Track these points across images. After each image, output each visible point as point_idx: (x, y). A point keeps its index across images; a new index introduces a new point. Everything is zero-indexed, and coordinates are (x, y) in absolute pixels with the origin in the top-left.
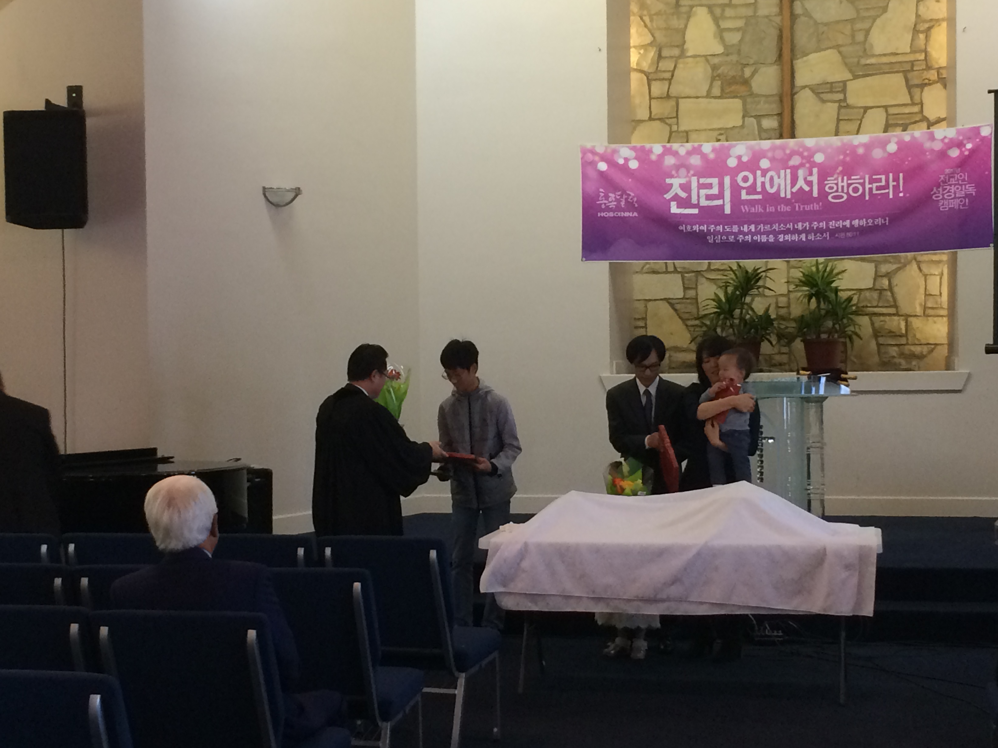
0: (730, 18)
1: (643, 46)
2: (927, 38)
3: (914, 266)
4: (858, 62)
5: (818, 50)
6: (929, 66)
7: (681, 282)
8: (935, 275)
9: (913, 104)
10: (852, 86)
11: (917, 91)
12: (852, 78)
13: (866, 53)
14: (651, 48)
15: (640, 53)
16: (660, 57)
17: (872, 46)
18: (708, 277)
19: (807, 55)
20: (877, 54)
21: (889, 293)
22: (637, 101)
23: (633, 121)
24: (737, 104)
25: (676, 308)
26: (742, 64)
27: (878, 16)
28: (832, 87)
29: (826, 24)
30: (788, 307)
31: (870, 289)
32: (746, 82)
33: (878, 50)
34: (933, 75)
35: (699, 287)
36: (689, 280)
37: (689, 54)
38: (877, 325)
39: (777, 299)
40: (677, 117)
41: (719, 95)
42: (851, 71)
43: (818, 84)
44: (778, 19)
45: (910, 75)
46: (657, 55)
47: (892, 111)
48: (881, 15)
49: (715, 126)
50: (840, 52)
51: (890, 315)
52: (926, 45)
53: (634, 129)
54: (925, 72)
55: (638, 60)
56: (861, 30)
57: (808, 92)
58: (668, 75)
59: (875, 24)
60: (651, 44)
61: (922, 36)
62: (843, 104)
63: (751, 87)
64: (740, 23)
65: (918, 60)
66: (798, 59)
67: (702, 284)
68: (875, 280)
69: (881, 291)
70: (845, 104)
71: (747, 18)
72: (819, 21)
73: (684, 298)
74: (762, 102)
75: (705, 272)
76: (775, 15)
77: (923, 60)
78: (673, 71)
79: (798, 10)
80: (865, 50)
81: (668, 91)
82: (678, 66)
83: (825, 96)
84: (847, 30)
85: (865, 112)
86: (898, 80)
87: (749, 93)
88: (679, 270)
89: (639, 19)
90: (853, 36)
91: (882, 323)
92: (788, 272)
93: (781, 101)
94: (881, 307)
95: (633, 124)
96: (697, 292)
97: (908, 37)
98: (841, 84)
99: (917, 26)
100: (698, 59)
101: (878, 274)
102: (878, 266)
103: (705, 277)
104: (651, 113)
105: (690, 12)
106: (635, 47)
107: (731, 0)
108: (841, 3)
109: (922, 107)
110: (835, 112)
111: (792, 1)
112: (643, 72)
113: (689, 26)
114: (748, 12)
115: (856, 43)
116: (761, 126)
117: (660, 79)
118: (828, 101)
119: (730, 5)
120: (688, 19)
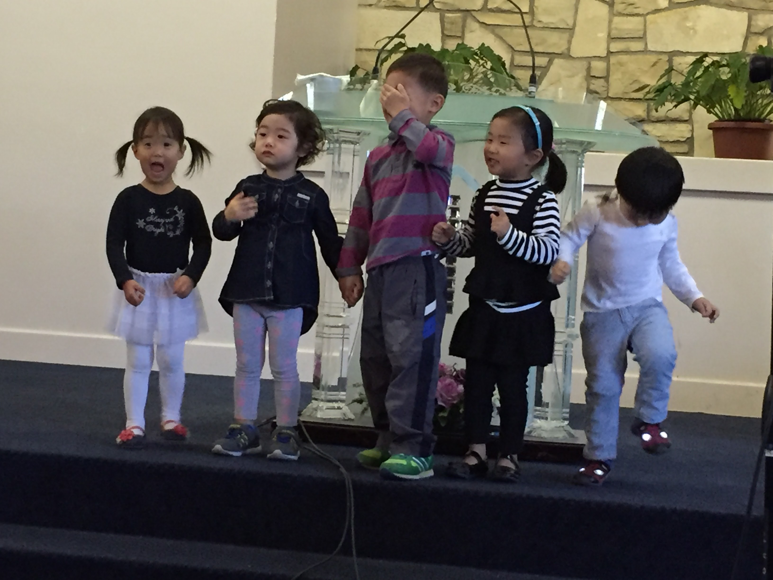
7: (439, 25)
18: (481, 21)
30: (606, 78)
31: (737, 53)
36: (452, 23)
39: (590, 64)
67: (471, 31)
75: (479, 12)
88: (437, 5)
92: (610, 22)
101: (753, 30)
102: (754, 17)
103: (478, 21)
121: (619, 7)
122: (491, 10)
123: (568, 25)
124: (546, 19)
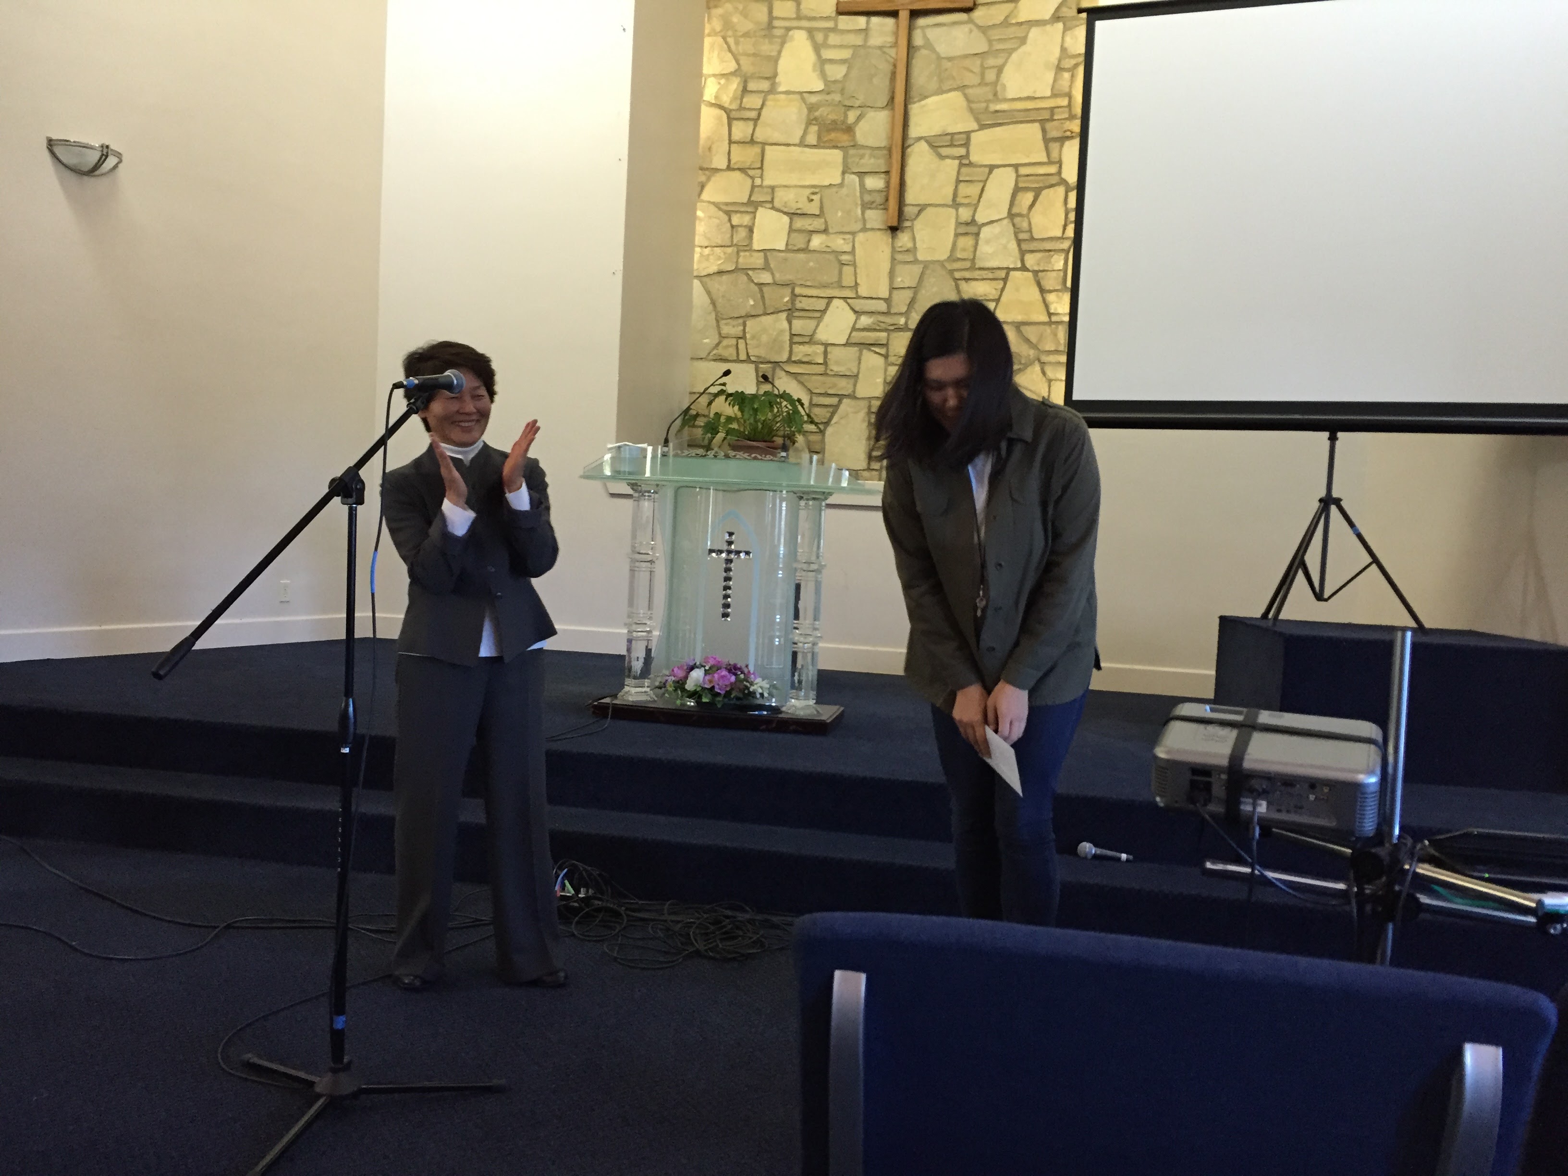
0: (835, 47)
1: (724, 74)
2: (1073, 78)
3: (1037, 368)
4: (987, 107)
5: (940, 91)
6: (1073, 113)
7: (755, 373)
9: (1050, 163)
10: (977, 138)
11: (1054, 146)
12: (977, 128)
13: (997, 97)
14: (734, 78)
15: (719, 83)
16: (745, 91)
17: (1004, 87)
18: (787, 370)
19: (926, 97)
20: (1010, 97)
22: (713, 143)
23: (705, 169)
24: (836, 155)
26: (845, 106)
27: (1015, 49)
29: (950, 59)
32: (849, 130)
33: (1012, 92)
34: (1076, 126)
36: (765, 372)
37: (781, 89)
40: (761, 168)
41: (816, 144)
42: (977, 120)
43: (936, 136)
44: (892, 52)
45: (1048, 126)
46: (741, 88)
47: (1023, 171)
48: (1019, 47)
49: (807, 183)
50: (966, 96)
52: (1071, 87)
53: (709, 179)
54: (1068, 123)
55: (717, 92)
56: (993, 67)
57: (923, 146)
58: (753, 114)
59: (1010, 60)
60: (734, 74)
61: (1066, 76)
62: (965, 162)
63: (854, 136)
64: (846, 54)
65: (1058, 107)
66: (914, 103)
70: (967, 162)
71: (855, 47)
72: (942, 56)
74: (867, 157)
75: (786, 364)
76: (891, 47)
77: (1065, 107)
78: (760, 110)
79: (918, 40)
80: (995, 94)
81: (752, 135)
82: (766, 103)
83: (944, 151)
84: (976, 66)
85: (990, 172)
86: (1034, 132)
87: (852, 144)
88: (753, 358)
89: (720, 40)
90: (983, 75)
92: (886, 370)
93: (890, 157)
95: (707, 172)
97: (1050, 76)
98: (964, 136)
99: (1062, 62)
100: (791, 96)
104: (729, 161)
105: (786, 35)
106: (714, 75)
107: (836, 25)
108: (971, 31)
109: (1060, 167)
110: (955, 173)
111: (911, 29)
112: (721, 107)
113: (783, 54)
114: (858, 40)
115: (987, 84)
116: (864, 185)
117: (742, 119)
118: (947, 157)
119: (834, 30)
120: (783, 44)
122: (795, 362)
123: (853, 373)
124: (836, 368)
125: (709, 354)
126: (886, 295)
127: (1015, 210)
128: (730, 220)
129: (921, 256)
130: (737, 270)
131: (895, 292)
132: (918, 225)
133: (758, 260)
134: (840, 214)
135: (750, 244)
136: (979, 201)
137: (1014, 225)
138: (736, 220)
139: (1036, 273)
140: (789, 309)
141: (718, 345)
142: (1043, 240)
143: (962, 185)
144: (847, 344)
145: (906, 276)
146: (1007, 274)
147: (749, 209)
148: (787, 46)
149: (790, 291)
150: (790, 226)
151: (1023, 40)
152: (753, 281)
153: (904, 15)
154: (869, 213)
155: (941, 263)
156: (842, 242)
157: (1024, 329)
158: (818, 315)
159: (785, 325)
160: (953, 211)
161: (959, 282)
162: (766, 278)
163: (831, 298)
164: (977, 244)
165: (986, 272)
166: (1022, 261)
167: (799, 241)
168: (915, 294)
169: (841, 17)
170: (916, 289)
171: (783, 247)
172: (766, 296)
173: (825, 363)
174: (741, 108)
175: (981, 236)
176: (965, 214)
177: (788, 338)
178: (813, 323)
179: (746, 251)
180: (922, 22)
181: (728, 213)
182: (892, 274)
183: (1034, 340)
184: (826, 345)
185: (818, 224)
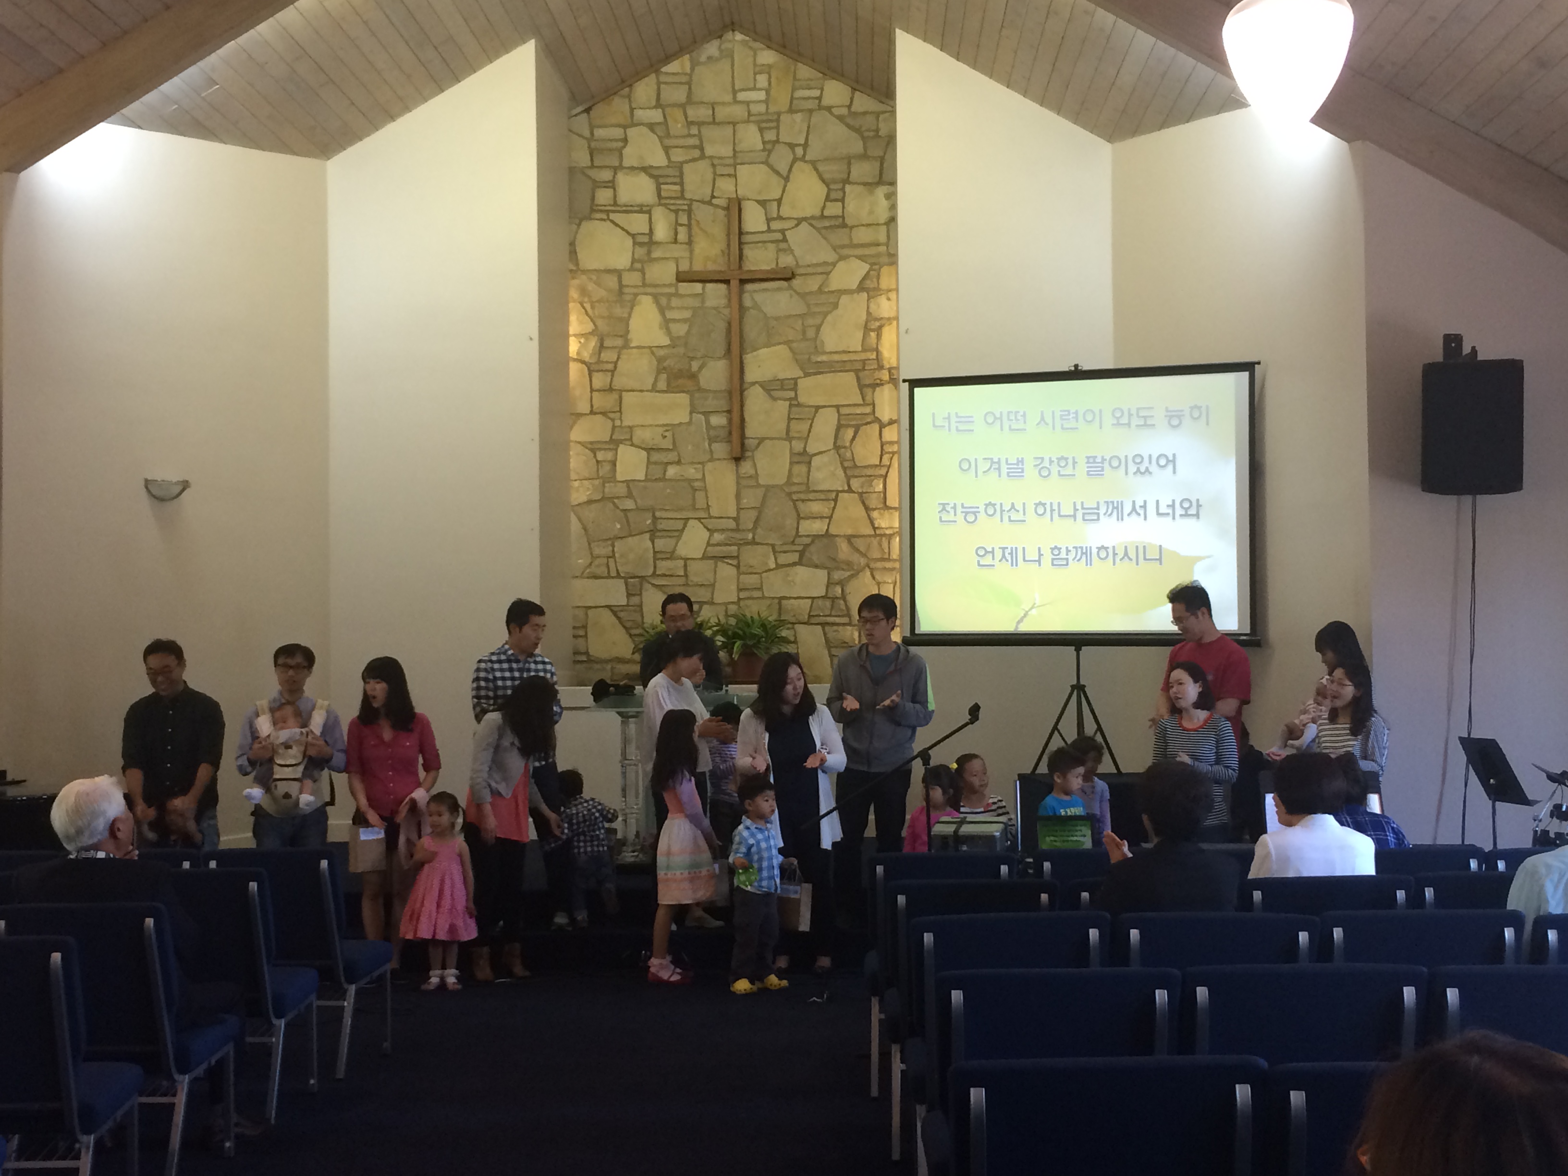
0: (678, 308)
1: (583, 334)
2: (879, 337)
3: (868, 573)
4: (809, 359)
5: (768, 345)
6: (881, 364)
7: (625, 587)
8: (888, 583)
9: (865, 404)
10: (804, 384)
11: (868, 391)
12: (803, 376)
13: (817, 351)
14: (592, 336)
15: (580, 342)
16: (601, 347)
17: (823, 342)
18: (653, 583)
19: (758, 349)
20: (828, 351)
21: (842, 602)
22: (577, 392)
23: (572, 414)
24: (683, 399)
25: (619, 616)
26: (689, 357)
27: (830, 312)
28: (782, 385)
29: (777, 319)
31: (822, 597)
32: (693, 377)
33: (830, 346)
34: (885, 376)
35: (644, 593)
36: (634, 585)
37: (632, 345)
38: (830, 635)
39: (727, 608)
40: (620, 411)
41: (666, 390)
42: (802, 369)
43: (769, 381)
44: (726, 311)
45: (861, 374)
46: (599, 344)
47: (844, 411)
48: (832, 311)
49: (661, 423)
50: (790, 348)
51: (844, 624)
52: (877, 344)
53: (575, 423)
54: (877, 372)
55: (578, 350)
56: (813, 326)
57: (758, 389)
58: (610, 367)
59: (826, 320)
60: (591, 333)
61: (873, 335)
62: (793, 402)
63: (699, 382)
64: (687, 314)
65: (870, 360)
66: (747, 354)
67: (647, 590)
68: (827, 587)
69: (834, 599)
70: (796, 403)
71: (695, 310)
72: (768, 315)
73: (628, 605)
74: (710, 399)
75: (650, 578)
76: (724, 307)
77: (874, 359)
78: (616, 363)
79: (747, 303)
80: (816, 347)
81: (611, 383)
82: (621, 356)
83: (776, 394)
84: (798, 325)
85: (816, 412)
86: (849, 379)
87: (696, 388)
88: (622, 575)
89: (579, 305)
90: (804, 332)
91: (835, 633)
92: (738, 579)
93: (731, 399)
94: (836, 616)
95: (573, 417)
96: (641, 599)
97: (860, 335)
98: (793, 382)
99: (869, 324)
100: (644, 350)
101: (831, 582)
102: (831, 573)
103: (650, 583)
104: (592, 406)
105: (635, 299)
106: (575, 335)
107: (677, 289)
108: (791, 296)
109: (874, 407)
110: (787, 413)
111: (741, 293)
112: (583, 362)
113: (633, 315)
114: (696, 303)
115: (807, 340)
116: (709, 422)
117: (602, 371)
118: (780, 399)
119: (677, 295)
120: (632, 308)
121: (742, 569)
123: (710, 582)
124: (695, 579)
125: (583, 573)
126: (735, 515)
127: (839, 443)
128: (595, 456)
129: (761, 482)
130: (603, 499)
131: (742, 512)
132: (758, 455)
133: (622, 490)
134: (690, 447)
135: (614, 476)
136: (808, 435)
137: (839, 456)
138: (600, 456)
139: (861, 494)
140: (651, 531)
141: (590, 564)
142: (865, 467)
143: (793, 423)
144: (705, 557)
145: (751, 499)
146: (837, 496)
147: (611, 446)
148: (636, 309)
149: (651, 514)
150: (648, 458)
151: (836, 306)
152: (618, 508)
153: (734, 283)
154: (715, 446)
155: (780, 487)
156: (693, 471)
157: (853, 540)
158: (676, 534)
159: (649, 544)
160: (787, 443)
161: (797, 502)
162: (629, 504)
163: (688, 519)
164: (809, 471)
165: (818, 494)
166: (849, 486)
167: (657, 472)
168: (760, 513)
169: (680, 284)
170: (760, 510)
171: (643, 478)
172: (631, 520)
173: (686, 575)
174: (599, 362)
175: (813, 464)
176: (798, 446)
177: (652, 555)
178: (672, 542)
179: (611, 482)
180: (749, 287)
181: (594, 451)
182: (738, 496)
183: (862, 549)
184: (686, 560)
185: (672, 457)
